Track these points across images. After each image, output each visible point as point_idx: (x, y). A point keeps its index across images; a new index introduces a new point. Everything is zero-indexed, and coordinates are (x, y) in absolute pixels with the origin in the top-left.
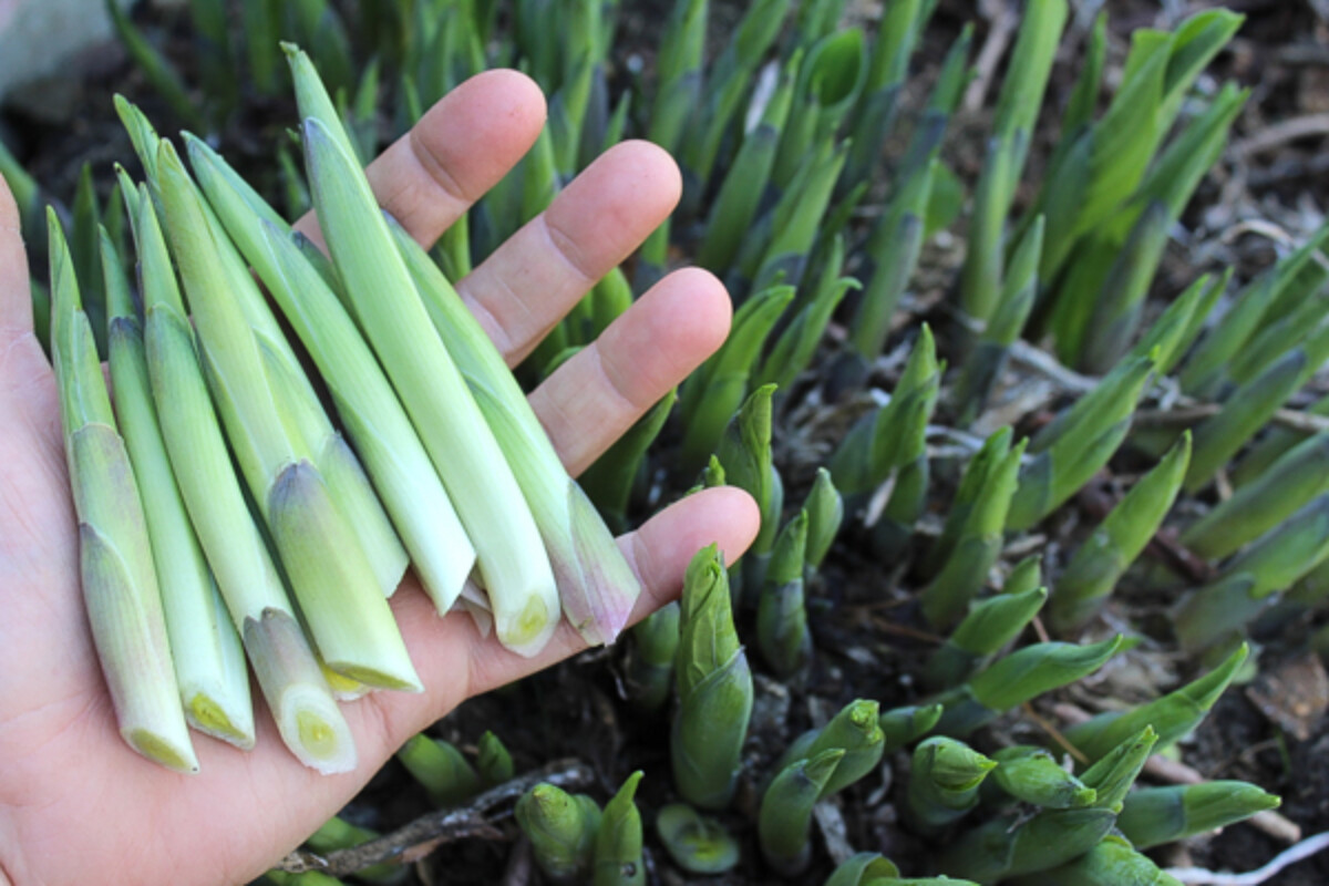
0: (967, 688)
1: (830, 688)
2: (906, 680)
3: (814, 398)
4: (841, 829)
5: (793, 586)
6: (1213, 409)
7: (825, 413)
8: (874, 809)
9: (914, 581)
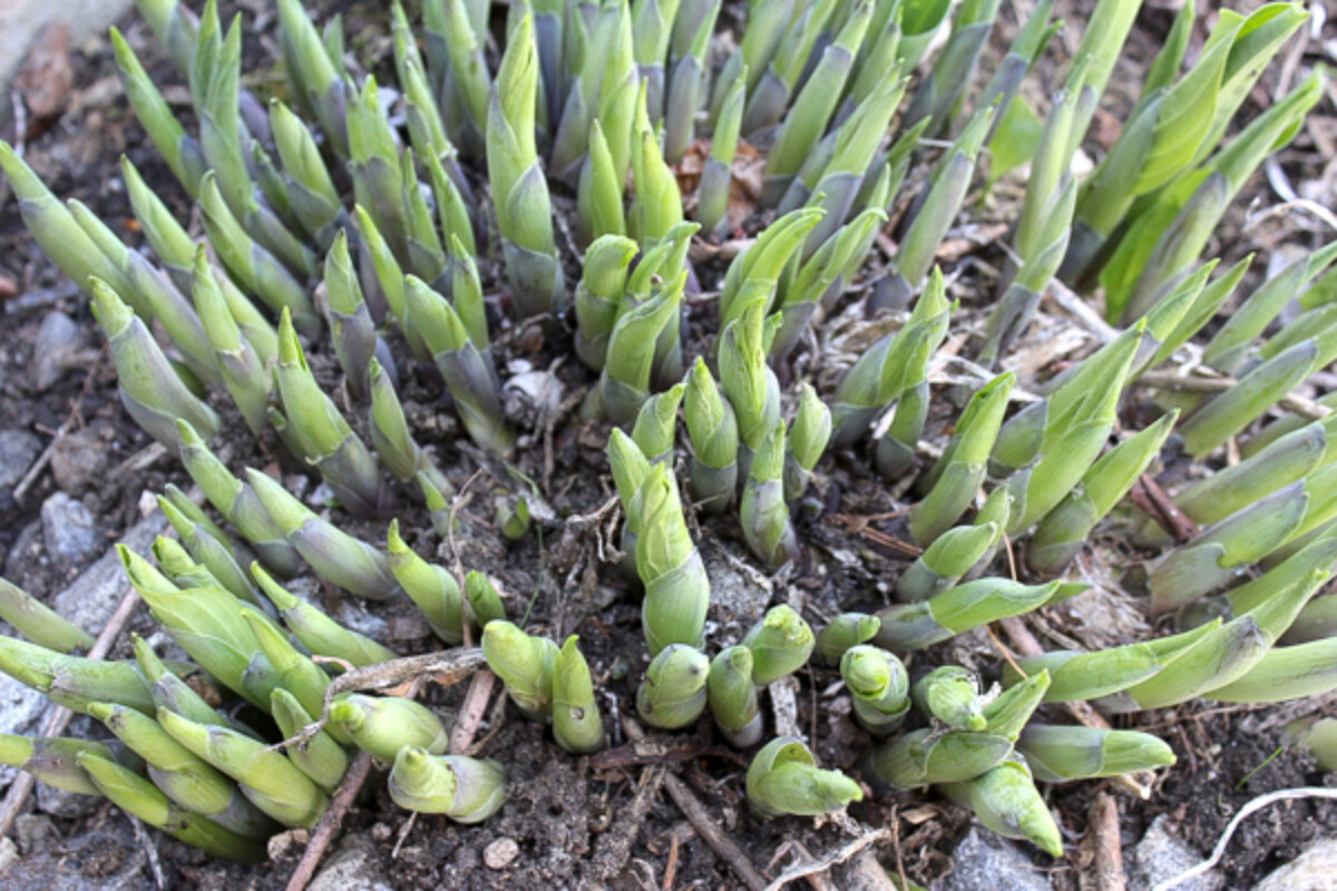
0: (927, 605)
1: (812, 582)
2: (883, 587)
3: (855, 309)
4: (793, 711)
5: (772, 485)
6: (1231, 382)
7: (862, 326)
8: (831, 698)
9: (913, 495)
